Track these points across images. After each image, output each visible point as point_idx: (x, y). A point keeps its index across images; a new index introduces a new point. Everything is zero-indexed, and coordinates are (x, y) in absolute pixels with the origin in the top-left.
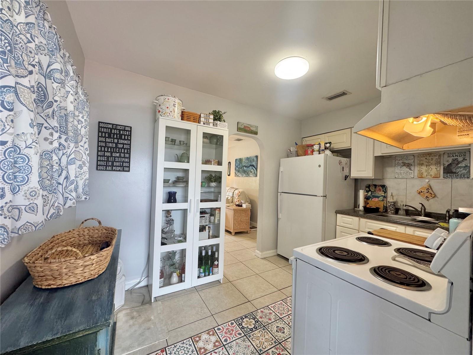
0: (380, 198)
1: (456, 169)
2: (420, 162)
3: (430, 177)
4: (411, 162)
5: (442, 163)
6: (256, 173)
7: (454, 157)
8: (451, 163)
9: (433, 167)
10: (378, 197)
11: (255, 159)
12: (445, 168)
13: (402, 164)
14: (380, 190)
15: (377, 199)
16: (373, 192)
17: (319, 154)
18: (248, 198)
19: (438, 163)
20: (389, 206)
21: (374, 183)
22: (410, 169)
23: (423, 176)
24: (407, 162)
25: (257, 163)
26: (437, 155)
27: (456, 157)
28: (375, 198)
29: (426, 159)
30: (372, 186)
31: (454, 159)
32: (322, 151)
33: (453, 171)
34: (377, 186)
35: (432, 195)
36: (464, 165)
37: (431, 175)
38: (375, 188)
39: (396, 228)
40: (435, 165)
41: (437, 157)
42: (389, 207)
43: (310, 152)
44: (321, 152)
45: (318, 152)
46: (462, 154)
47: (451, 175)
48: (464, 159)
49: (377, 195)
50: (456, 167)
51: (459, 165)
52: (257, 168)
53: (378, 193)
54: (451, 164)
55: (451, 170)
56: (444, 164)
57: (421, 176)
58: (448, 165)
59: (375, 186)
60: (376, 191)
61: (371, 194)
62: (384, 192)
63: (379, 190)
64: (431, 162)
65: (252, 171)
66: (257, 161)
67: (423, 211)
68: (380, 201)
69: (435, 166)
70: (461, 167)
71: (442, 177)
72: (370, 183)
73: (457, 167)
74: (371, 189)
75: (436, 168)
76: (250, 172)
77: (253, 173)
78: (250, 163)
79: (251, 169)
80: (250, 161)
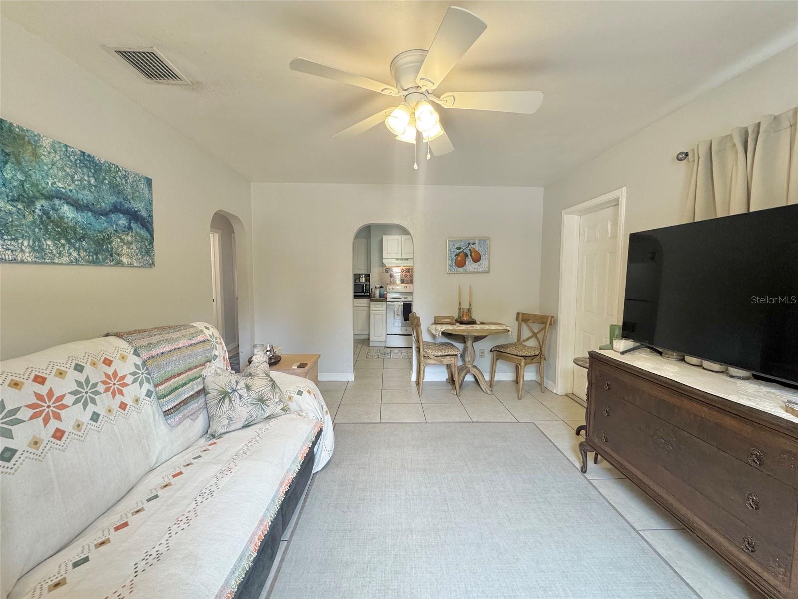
76: (121, 244)
77: (137, 251)
78: (117, 197)
79: (125, 227)
80: (116, 190)
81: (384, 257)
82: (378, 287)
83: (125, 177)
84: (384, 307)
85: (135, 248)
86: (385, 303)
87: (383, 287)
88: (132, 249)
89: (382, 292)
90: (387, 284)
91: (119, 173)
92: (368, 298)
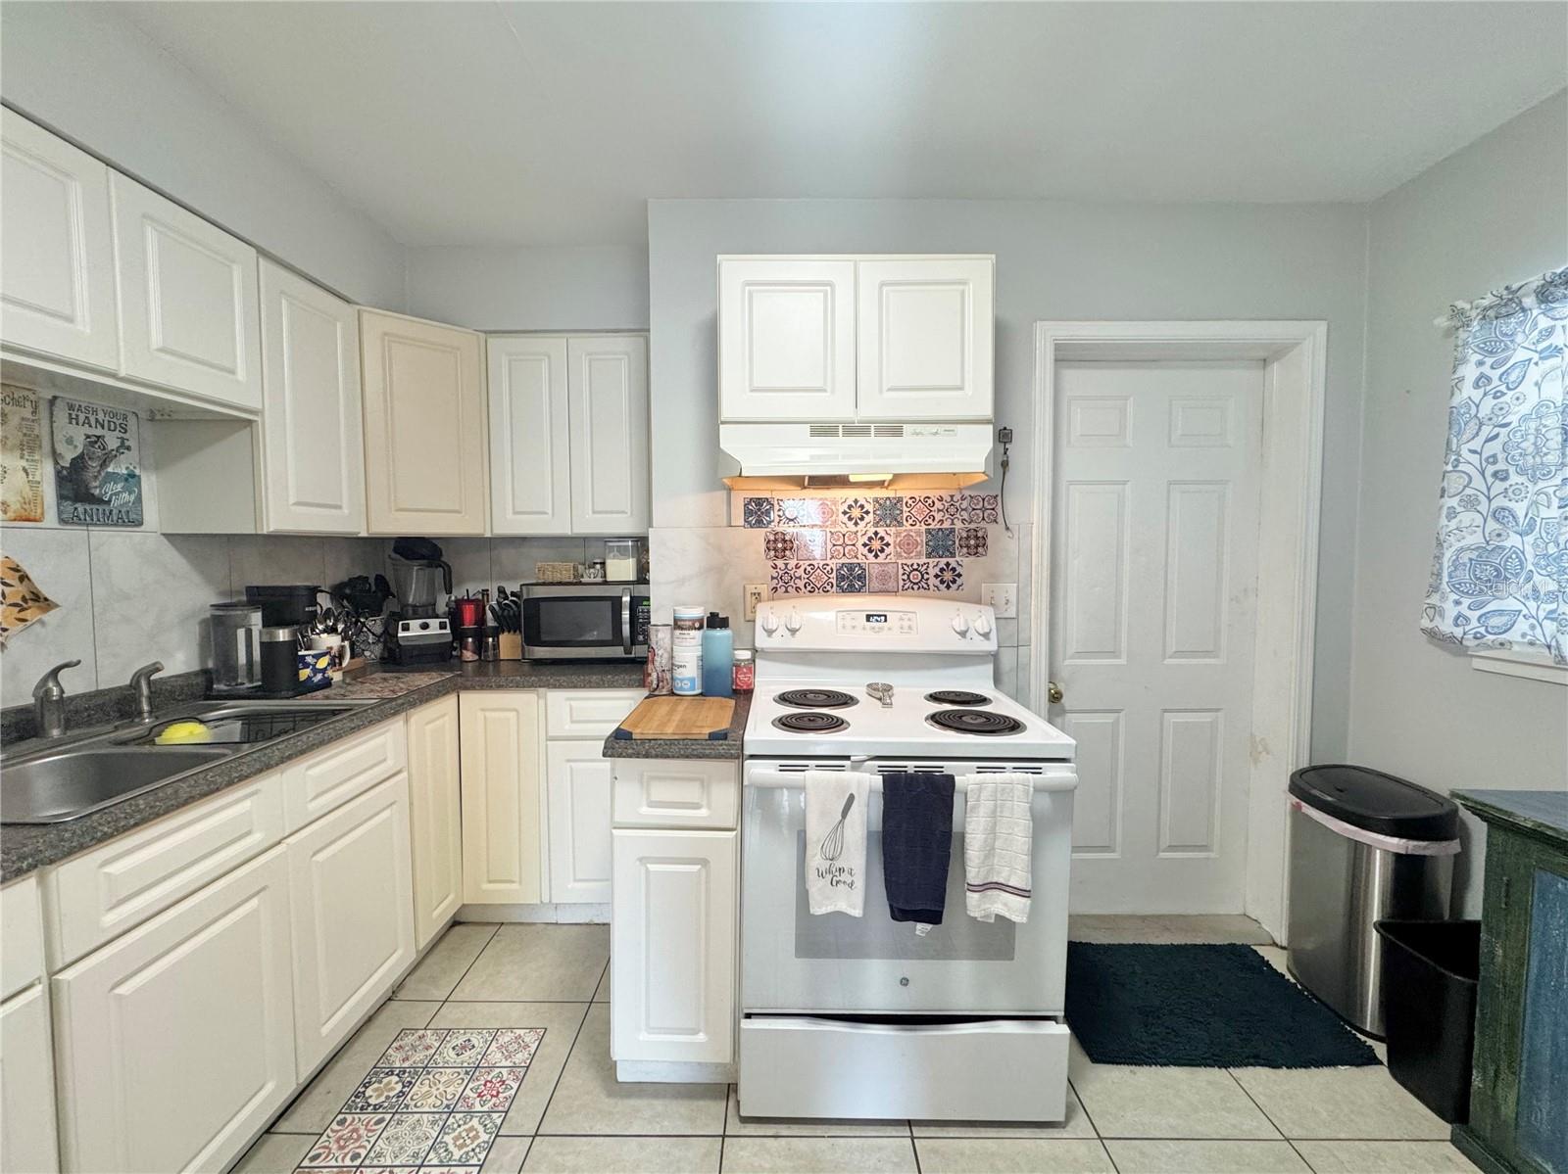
1: (101, 487)
5: (46, 447)
7: (90, 426)
8: (83, 453)
9: (13, 464)
12: (65, 472)
19: (30, 443)
26: (25, 399)
27: (99, 432)
31: (93, 439)
33: (93, 491)
36: (125, 472)
39: (250, 802)
40: (18, 453)
41: (25, 411)
46: (115, 420)
47: (88, 507)
48: (122, 445)
50: (99, 472)
51: (110, 470)
54: (81, 456)
55: (87, 488)
56: (55, 455)
58: (73, 459)
69: (22, 458)
70: (113, 477)
71: (51, 517)
73: (103, 474)
75: (25, 470)
81: (726, 413)
82: (698, 625)
84: (725, 796)
86: (731, 766)
87: (723, 623)
89: (720, 658)
90: (758, 596)
92: (629, 685)
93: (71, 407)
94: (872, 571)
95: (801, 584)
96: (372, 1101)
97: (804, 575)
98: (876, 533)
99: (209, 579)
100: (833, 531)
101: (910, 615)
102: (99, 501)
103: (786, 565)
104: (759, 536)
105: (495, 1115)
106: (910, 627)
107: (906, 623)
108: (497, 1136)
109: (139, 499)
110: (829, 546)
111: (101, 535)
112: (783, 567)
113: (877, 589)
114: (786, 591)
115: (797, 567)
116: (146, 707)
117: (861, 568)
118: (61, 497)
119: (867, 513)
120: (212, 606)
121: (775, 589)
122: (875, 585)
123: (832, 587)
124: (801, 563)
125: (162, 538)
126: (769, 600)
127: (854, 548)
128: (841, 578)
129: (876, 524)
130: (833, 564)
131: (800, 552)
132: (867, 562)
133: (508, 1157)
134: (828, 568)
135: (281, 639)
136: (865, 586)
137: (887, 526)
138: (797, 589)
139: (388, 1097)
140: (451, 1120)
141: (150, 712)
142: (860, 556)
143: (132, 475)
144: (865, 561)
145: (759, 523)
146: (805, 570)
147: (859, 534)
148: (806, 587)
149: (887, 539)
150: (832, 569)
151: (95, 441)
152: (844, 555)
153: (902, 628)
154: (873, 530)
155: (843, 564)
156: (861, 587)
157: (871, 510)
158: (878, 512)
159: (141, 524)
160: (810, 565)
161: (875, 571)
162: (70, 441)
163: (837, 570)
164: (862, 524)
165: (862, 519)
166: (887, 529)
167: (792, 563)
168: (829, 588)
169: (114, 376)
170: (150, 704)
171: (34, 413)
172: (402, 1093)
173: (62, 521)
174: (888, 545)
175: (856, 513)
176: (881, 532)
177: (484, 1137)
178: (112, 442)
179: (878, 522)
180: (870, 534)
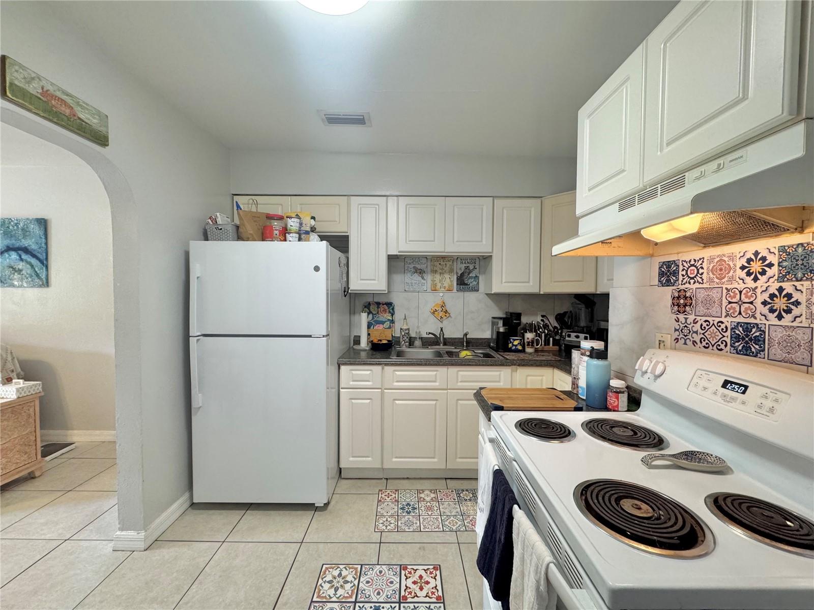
0: (386, 323)
1: (467, 281)
2: (433, 268)
3: (444, 290)
4: (423, 267)
5: (455, 271)
6: (43, 277)
9: (447, 276)
10: (383, 323)
11: (36, 230)
12: (458, 277)
13: (413, 270)
14: (385, 311)
15: (381, 327)
16: (376, 314)
17: (300, 239)
18: (13, 359)
19: (451, 271)
20: (403, 335)
21: (376, 300)
22: (423, 278)
23: (437, 289)
24: (419, 267)
25: (46, 244)
26: (451, 260)
27: (468, 265)
28: (378, 325)
29: (440, 264)
30: (373, 304)
32: (304, 233)
33: (465, 282)
34: (380, 304)
35: (446, 315)
37: (445, 287)
38: (378, 307)
39: (435, 373)
40: (448, 273)
41: (451, 263)
42: (403, 338)
43: (277, 232)
44: (303, 236)
45: (297, 235)
46: (473, 261)
47: (463, 286)
48: (474, 268)
49: (381, 319)
50: (467, 276)
51: (470, 275)
52: (47, 259)
53: (382, 316)
54: (463, 273)
55: (463, 281)
56: (457, 273)
57: (434, 289)
58: (460, 274)
59: (378, 304)
60: (380, 313)
61: (373, 318)
62: (390, 314)
63: (383, 311)
64: (445, 269)
65: (20, 267)
66: (46, 238)
67: (442, 337)
68: (385, 328)
69: (449, 275)
70: (471, 278)
71: (455, 290)
72: (370, 300)
74: (372, 310)
75: (449, 278)
76: (13, 272)
77: (27, 276)
78: (10, 240)
79: (16, 260)
80: (9, 235)
83: (16, 224)
85: (26, 274)
88: (23, 274)
91: (12, 223)
93: (461, 260)
94: (773, 334)
95: (697, 338)
96: (461, 495)
97: (700, 331)
98: (781, 290)
99: (500, 309)
100: (729, 287)
101: (779, 395)
102: (467, 284)
103: (686, 319)
104: (667, 293)
105: (464, 528)
106: (772, 410)
107: (768, 404)
108: (456, 532)
109: (478, 283)
110: (725, 303)
111: (467, 294)
112: (684, 321)
113: (778, 357)
114: (685, 343)
115: (695, 322)
116: (465, 344)
117: (759, 329)
118: (457, 284)
119: (770, 265)
120: (492, 317)
121: (677, 340)
122: (777, 351)
123: (726, 346)
124: (699, 318)
125: (485, 295)
126: (671, 349)
127: (752, 306)
128: (736, 338)
129: (781, 279)
130: (728, 322)
131: (698, 309)
132: (767, 323)
133: (449, 538)
134: (723, 326)
135: (501, 331)
136: (763, 350)
137: (797, 280)
138: (694, 342)
139: (464, 497)
140: (459, 516)
141: (466, 346)
142: (758, 315)
143: (476, 276)
144: (766, 322)
145: (668, 283)
146: (702, 325)
147: (759, 291)
148: (701, 342)
149: (796, 296)
150: (726, 327)
151: (467, 268)
152: (740, 313)
153: (760, 407)
154: (777, 285)
155: (738, 323)
156: (758, 352)
157: (776, 263)
158: (785, 264)
159: (478, 291)
160: (706, 321)
161: (777, 335)
162: (460, 269)
163: (732, 329)
164: (763, 279)
165: (763, 273)
166: (796, 283)
167: (691, 318)
168: (722, 346)
169: (444, 252)
170: (466, 343)
171: (452, 263)
172: (466, 500)
173: (457, 291)
174: (797, 303)
175: (756, 267)
176: (788, 287)
177: (454, 528)
178: (471, 267)
179: (785, 276)
180: (773, 290)
